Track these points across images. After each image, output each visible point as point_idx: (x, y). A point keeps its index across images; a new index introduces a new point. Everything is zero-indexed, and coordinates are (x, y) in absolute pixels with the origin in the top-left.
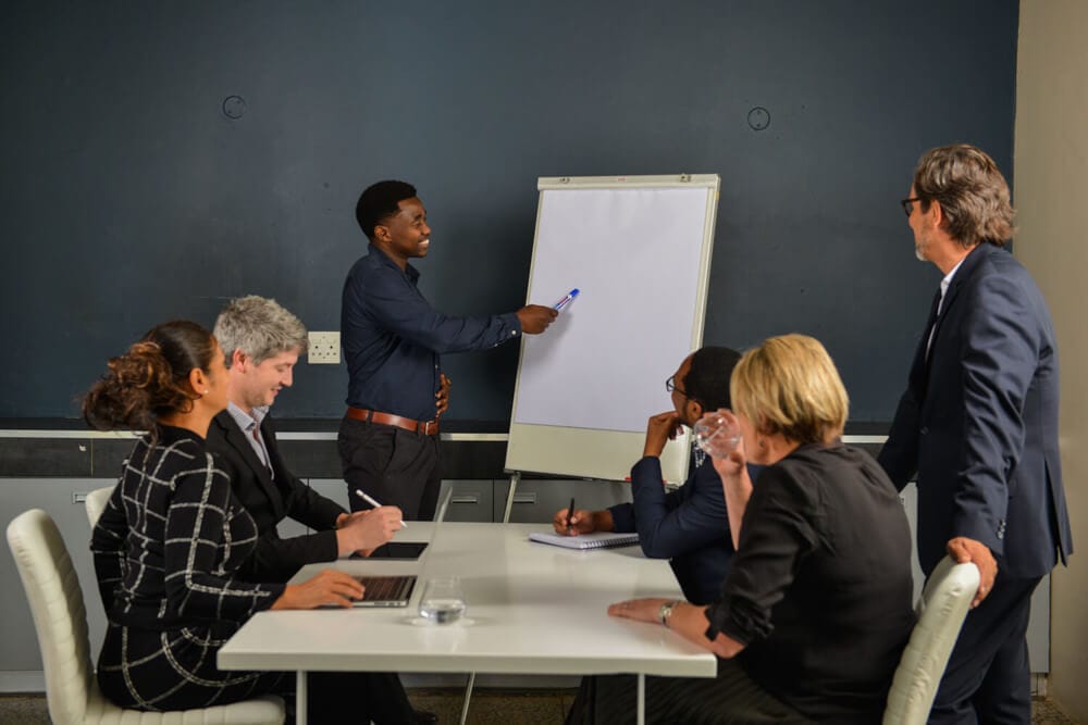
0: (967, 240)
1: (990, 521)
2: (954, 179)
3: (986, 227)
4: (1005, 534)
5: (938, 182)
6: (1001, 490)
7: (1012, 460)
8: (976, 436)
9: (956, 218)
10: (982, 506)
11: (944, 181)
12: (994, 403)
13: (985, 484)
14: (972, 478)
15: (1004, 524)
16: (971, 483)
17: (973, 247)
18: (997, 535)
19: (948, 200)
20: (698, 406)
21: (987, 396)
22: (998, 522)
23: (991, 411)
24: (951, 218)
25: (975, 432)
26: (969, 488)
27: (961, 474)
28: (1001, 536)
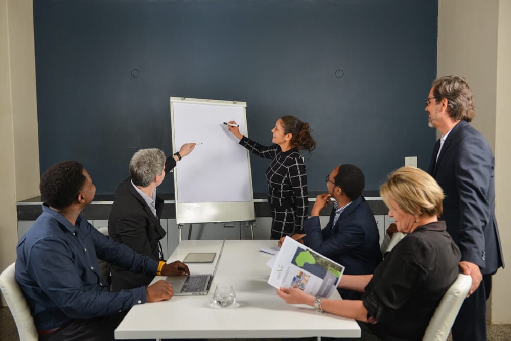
0: (458, 117)
1: (478, 252)
2: (455, 89)
3: (467, 113)
4: (486, 258)
5: (448, 90)
6: (481, 237)
7: (485, 222)
8: (467, 212)
9: (455, 107)
10: (473, 245)
11: (450, 90)
12: (474, 195)
13: (474, 234)
14: (468, 232)
15: (485, 253)
16: (467, 235)
17: (459, 121)
18: (482, 259)
19: (452, 98)
20: (340, 190)
21: (471, 192)
22: (481, 252)
23: (474, 199)
24: (452, 107)
25: (467, 210)
26: (466, 237)
27: (462, 230)
28: (484, 259)
